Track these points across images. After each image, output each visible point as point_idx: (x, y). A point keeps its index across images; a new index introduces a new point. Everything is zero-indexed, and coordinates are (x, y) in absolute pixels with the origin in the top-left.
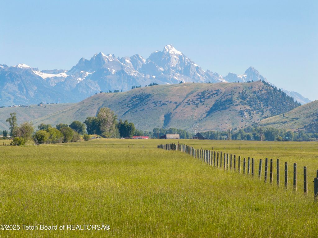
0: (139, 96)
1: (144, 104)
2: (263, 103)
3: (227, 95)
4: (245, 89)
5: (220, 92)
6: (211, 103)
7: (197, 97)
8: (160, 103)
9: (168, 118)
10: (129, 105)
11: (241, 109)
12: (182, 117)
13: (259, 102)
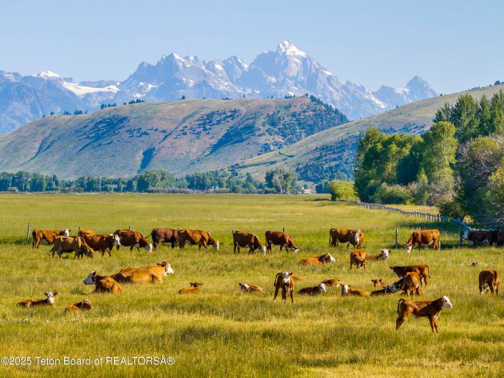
0: (109, 120)
1: (114, 132)
2: (305, 132)
3: (248, 119)
4: (278, 110)
5: (238, 113)
6: (220, 131)
7: (199, 122)
8: (139, 132)
9: (148, 156)
10: (90, 136)
11: (267, 142)
12: (171, 154)
13: (298, 130)
